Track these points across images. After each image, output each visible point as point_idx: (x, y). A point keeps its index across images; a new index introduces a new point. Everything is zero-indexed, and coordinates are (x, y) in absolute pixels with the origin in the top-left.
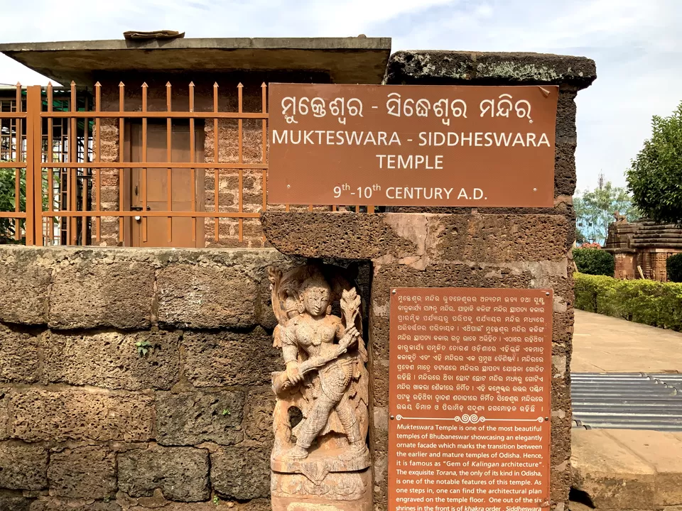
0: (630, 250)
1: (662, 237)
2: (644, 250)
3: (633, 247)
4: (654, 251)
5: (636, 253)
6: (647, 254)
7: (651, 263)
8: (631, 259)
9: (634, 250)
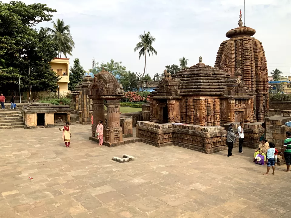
0: (178, 97)
1: (203, 88)
2: (188, 98)
3: (180, 95)
4: (198, 98)
5: (181, 100)
6: (191, 100)
7: (195, 107)
8: (178, 104)
9: (181, 98)
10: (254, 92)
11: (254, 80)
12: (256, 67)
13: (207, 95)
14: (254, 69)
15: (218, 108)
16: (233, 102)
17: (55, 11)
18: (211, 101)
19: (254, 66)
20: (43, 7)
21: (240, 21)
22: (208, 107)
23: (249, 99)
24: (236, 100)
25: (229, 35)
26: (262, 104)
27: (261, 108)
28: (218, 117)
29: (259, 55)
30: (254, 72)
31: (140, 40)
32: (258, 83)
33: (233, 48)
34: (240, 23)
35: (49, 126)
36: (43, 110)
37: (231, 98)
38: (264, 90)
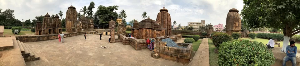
10: (166, 29)
11: (167, 25)
12: (168, 21)
13: (146, 28)
14: (167, 21)
15: (151, 33)
16: (155, 31)
17: (119, 7)
18: (147, 30)
19: (167, 20)
20: (116, 6)
21: (164, 7)
22: (147, 32)
23: (162, 30)
24: (157, 30)
25: (161, 11)
26: (169, 32)
27: (168, 33)
28: (151, 36)
29: (169, 18)
30: (167, 23)
31: (143, 14)
32: (168, 26)
33: (161, 15)
34: (164, 8)
35: (108, 35)
36: (107, 31)
37: (155, 30)
38: (169, 28)
